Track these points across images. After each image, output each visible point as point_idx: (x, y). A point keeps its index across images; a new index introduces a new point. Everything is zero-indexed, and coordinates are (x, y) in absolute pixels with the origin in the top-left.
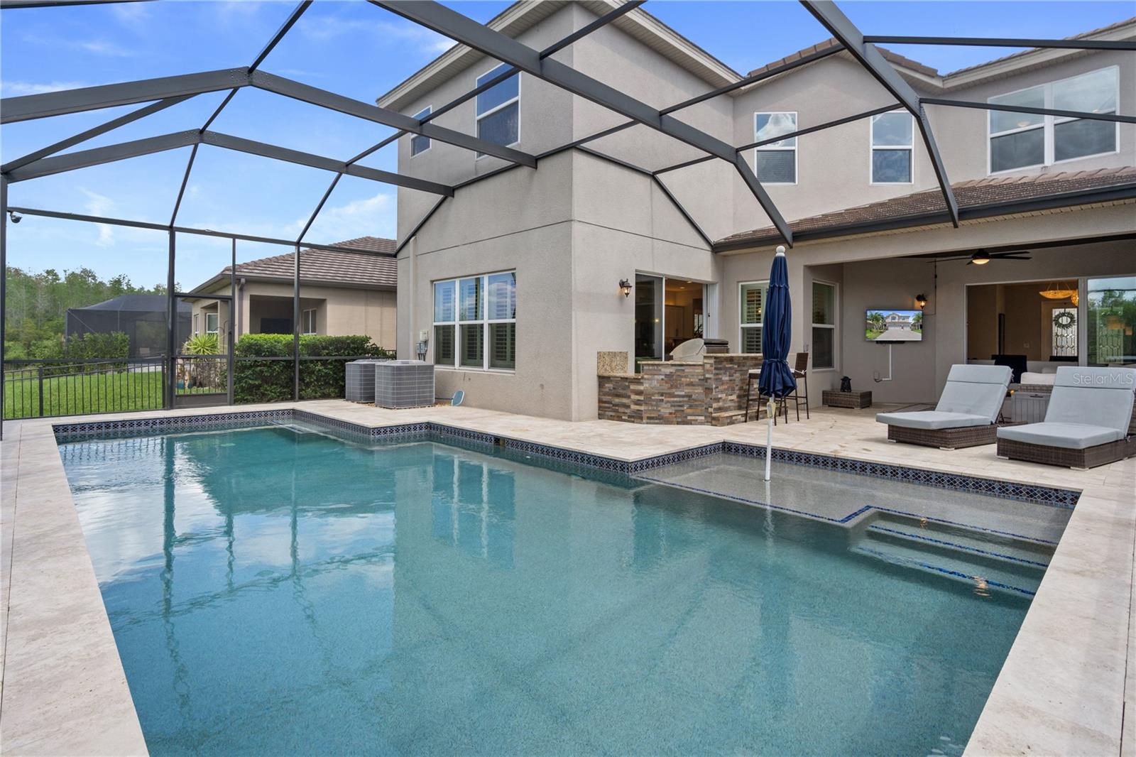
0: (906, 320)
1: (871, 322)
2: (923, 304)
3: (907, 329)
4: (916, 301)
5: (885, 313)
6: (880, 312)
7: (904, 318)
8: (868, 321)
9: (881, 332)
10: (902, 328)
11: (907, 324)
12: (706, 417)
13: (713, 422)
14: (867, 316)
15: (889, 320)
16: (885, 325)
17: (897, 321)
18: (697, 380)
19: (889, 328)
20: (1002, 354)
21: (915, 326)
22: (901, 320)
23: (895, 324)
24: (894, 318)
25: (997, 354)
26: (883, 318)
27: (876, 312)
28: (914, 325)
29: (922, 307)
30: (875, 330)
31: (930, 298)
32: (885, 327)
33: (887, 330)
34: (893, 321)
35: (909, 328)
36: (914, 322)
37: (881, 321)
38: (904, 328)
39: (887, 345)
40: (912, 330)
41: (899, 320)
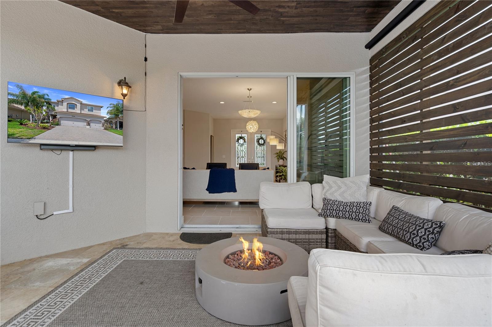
0: (95, 112)
2: (125, 91)
3: (98, 127)
4: (116, 85)
7: (92, 108)
9: (45, 129)
10: (89, 125)
11: (97, 119)
15: (62, 108)
16: (54, 117)
17: (77, 110)
19: (63, 122)
20: (212, 162)
21: (111, 123)
22: (86, 111)
23: (74, 117)
24: (72, 106)
25: (210, 162)
26: (49, 103)
28: (109, 121)
29: (124, 96)
30: (31, 123)
31: (138, 87)
32: (52, 120)
33: (58, 125)
34: (70, 110)
35: (101, 125)
36: (108, 117)
37: (44, 108)
38: (91, 124)
39: (64, 153)
40: (105, 129)
41: (81, 109)
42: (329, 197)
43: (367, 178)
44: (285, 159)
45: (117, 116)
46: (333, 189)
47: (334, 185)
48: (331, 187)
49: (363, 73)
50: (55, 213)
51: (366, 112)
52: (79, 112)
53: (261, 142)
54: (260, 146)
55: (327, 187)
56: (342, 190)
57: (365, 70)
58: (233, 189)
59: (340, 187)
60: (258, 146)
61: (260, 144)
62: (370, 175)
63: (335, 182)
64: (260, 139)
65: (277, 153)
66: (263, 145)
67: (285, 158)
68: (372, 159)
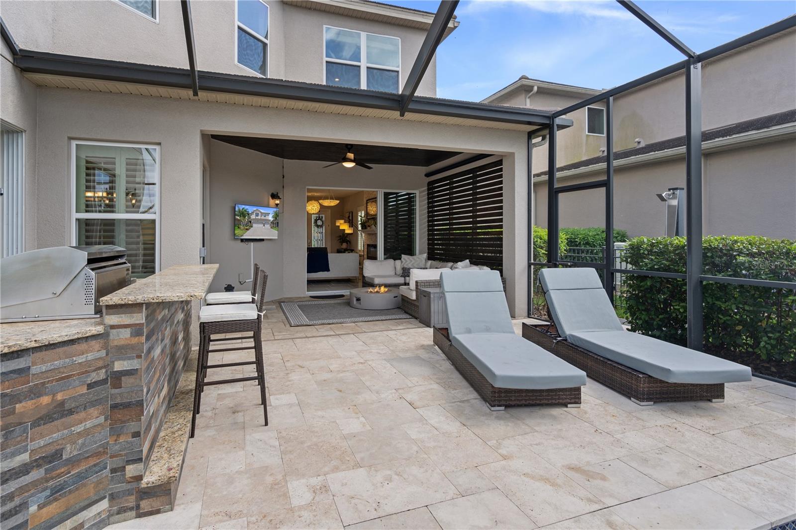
0: (266, 218)
1: (239, 218)
2: (278, 202)
3: (268, 226)
4: (271, 198)
5: (250, 209)
6: (247, 207)
7: (265, 215)
8: (236, 217)
9: (247, 229)
10: (264, 226)
11: (267, 221)
12: (113, 497)
13: (145, 505)
14: (235, 211)
15: (253, 217)
16: (250, 222)
17: (259, 217)
18: (84, 390)
19: (254, 225)
21: (273, 224)
22: (263, 217)
23: (258, 221)
24: (257, 215)
26: (248, 214)
27: (243, 206)
28: (272, 223)
29: (277, 205)
30: (241, 227)
31: (283, 197)
32: (250, 224)
33: (252, 227)
34: (257, 217)
35: (269, 225)
36: (272, 220)
37: (247, 217)
38: (265, 225)
39: (249, 243)
40: (271, 228)
41: (261, 216)
42: (405, 266)
43: (425, 255)
44: (348, 243)
45: (276, 218)
46: (408, 263)
47: (408, 260)
48: (406, 261)
49: (423, 191)
50: (247, 281)
51: (425, 211)
52: (260, 218)
53: (319, 223)
54: (318, 227)
55: (404, 261)
56: (412, 263)
57: (424, 190)
58: (326, 269)
59: (411, 261)
60: (316, 228)
61: (318, 226)
62: (428, 254)
63: (408, 258)
64: (318, 220)
65: (340, 236)
66: (321, 226)
67: (348, 241)
68: (429, 244)
